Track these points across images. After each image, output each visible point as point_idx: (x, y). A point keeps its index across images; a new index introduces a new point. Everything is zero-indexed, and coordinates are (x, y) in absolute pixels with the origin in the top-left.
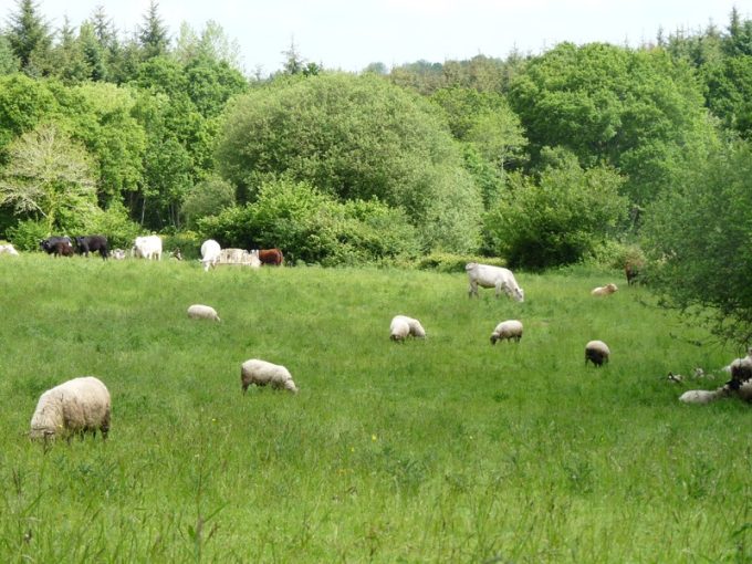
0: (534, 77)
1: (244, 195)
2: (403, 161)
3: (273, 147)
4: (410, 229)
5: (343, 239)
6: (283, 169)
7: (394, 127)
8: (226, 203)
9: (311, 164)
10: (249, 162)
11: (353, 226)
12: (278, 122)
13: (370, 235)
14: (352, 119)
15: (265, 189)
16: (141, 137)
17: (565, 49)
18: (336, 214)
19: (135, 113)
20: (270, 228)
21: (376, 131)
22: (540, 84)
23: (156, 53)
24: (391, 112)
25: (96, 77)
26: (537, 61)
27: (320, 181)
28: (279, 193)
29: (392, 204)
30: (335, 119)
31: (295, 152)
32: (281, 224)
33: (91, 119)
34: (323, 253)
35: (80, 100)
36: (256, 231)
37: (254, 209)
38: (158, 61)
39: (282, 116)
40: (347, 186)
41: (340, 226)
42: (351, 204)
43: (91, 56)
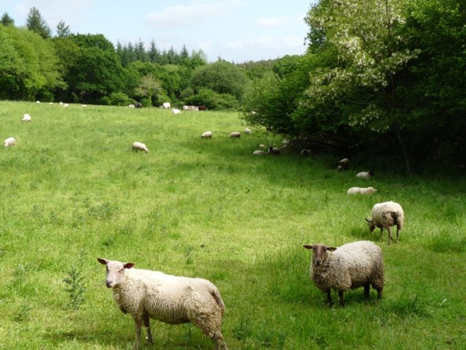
0: (279, 63)
1: (196, 92)
2: (235, 84)
3: (203, 80)
4: (237, 101)
5: (219, 104)
6: (205, 86)
7: (233, 75)
8: (191, 94)
9: (212, 84)
10: (197, 84)
11: (222, 100)
12: (204, 74)
13: (226, 102)
14: (223, 73)
15: (200, 91)
16: (179, 78)
17: (287, 57)
18: (218, 97)
19: (178, 72)
20: (201, 101)
21: (228, 76)
22: (281, 65)
23: (185, 57)
24: (232, 72)
25: (170, 63)
26: (280, 59)
27: (214, 89)
28: (205, 92)
29: (233, 95)
30: (218, 73)
31: (209, 82)
32: (204, 100)
33: (167, 73)
34: (214, 107)
35: (164, 69)
36: (198, 101)
37: (198, 96)
38: (185, 59)
39: (206, 73)
40: (222, 90)
41: (219, 100)
42: (222, 95)
43: (169, 58)
